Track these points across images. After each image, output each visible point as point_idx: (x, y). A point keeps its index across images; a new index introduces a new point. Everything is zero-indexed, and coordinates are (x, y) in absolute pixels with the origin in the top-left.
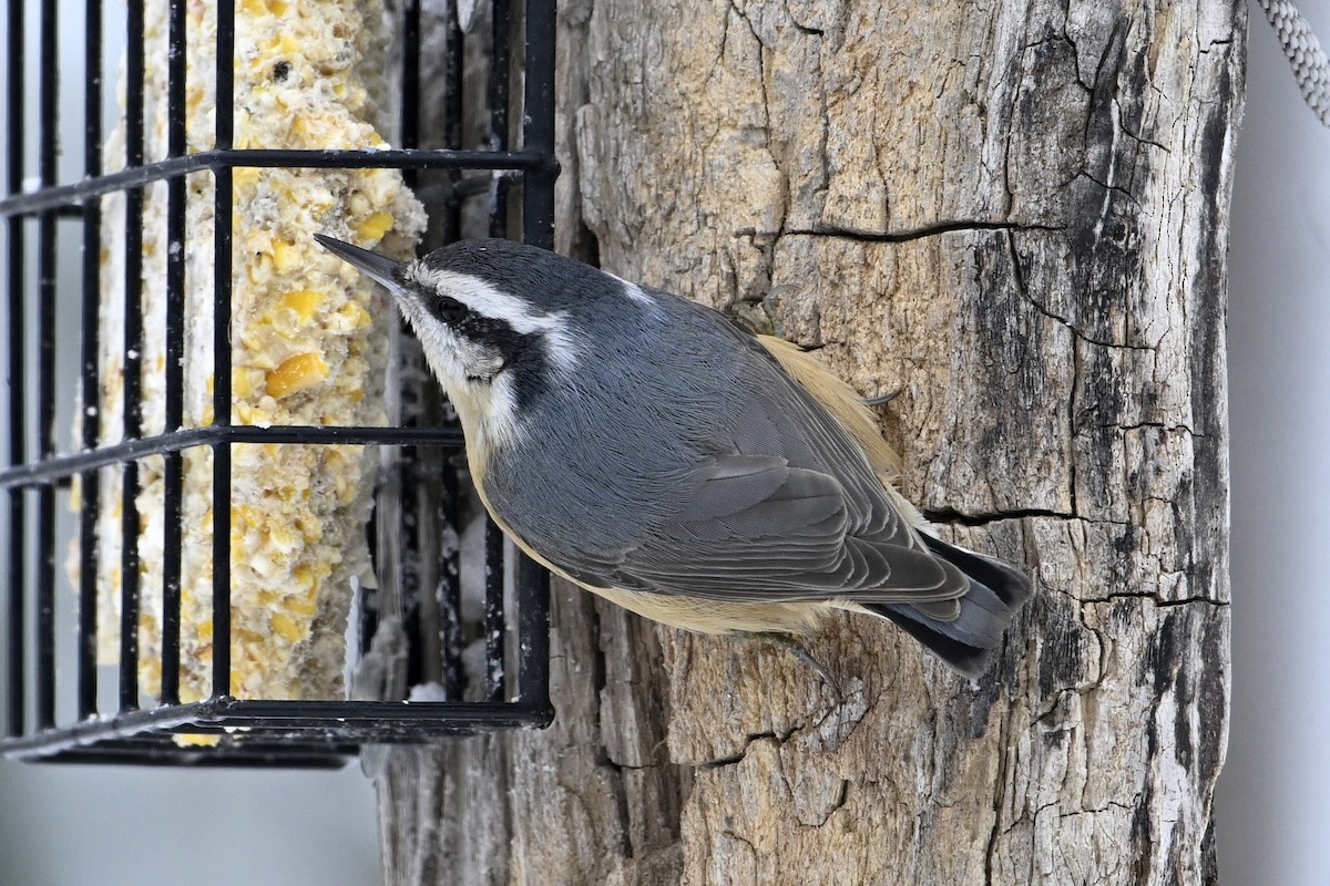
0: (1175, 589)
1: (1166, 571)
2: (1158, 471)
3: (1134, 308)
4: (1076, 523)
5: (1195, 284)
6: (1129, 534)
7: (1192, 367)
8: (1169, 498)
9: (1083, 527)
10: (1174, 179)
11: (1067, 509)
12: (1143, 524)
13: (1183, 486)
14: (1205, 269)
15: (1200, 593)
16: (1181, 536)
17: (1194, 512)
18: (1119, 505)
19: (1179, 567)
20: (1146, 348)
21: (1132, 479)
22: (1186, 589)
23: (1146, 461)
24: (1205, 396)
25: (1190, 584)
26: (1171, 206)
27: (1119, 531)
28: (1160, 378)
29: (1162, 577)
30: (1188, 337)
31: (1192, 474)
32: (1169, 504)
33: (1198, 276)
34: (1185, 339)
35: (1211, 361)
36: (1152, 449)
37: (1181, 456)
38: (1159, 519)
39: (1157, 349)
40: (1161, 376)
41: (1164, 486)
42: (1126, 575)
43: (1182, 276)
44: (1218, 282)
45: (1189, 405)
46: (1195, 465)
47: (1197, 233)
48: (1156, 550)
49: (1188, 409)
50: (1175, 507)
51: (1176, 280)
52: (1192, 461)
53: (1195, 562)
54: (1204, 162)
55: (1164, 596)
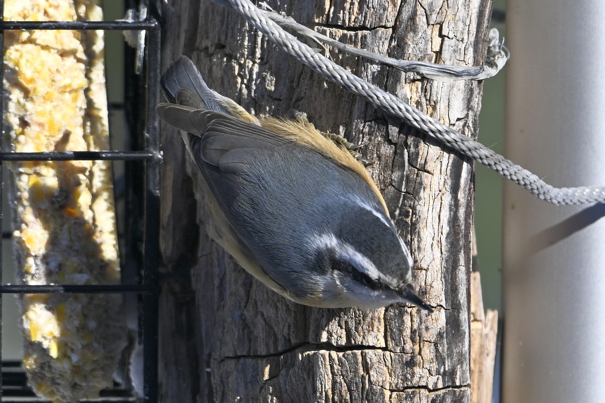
0: (436, 384)
1: (432, 375)
2: (427, 329)
3: (415, 250)
4: (388, 353)
5: (447, 238)
6: (413, 358)
7: (445, 278)
8: (433, 341)
9: (391, 356)
10: (435, 188)
11: (384, 346)
12: (420, 354)
13: (440, 335)
14: (452, 230)
15: (450, 384)
16: (440, 359)
17: (446, 346)
18: (407, 345)
19: (438, 373)
20: (421, 269)
21: (413, 332)
22: (442, 383)
23: (421, 324)
24: (452, 290)
25: (444, 381)
26: (434, 201)
27: (407, 357)
28: (429, 282)
29: (429, 378)
30: (443, 263)
31: (445, 329)
32: (433, 344)
33: (448, 234)
34: (441, 264)
35: (456, 273)
36: (424, 318)
37: (439, 319)
38: (428, 352)
39: (427, 270)
41: (431, 335)
42: (411, 378)
43: (440, 234)
44: (459, 235)
45: (443, 295)
46: (447, 324)
47: (448, 213)
48: (427, 366)
49: (443, 297)
50: (436, 344)
51: (436, 235)
52: (445, 322)
53: (447, 370)
54: (452, 179)
55: (430, 387)
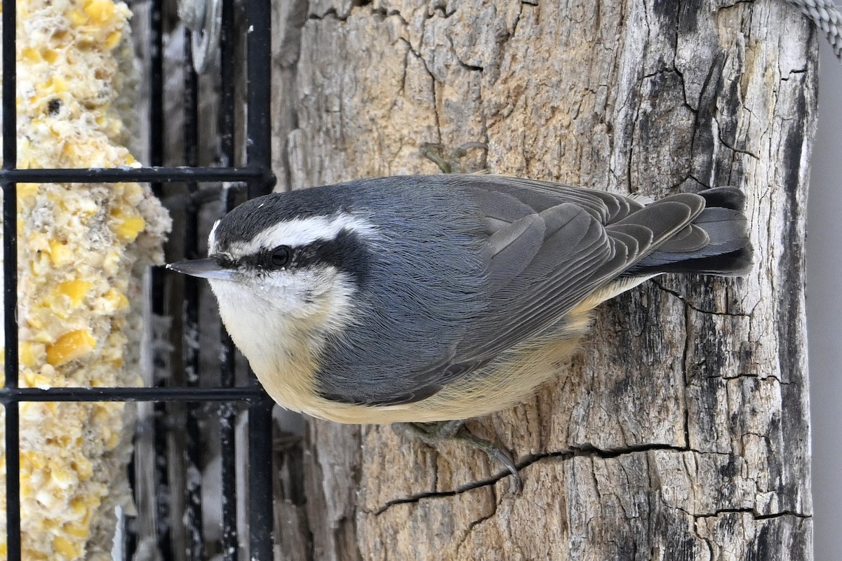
0: (768, 506)
1: (761, 491)
2: (754, 412)
3: (733, 283)
4: (689, 454)
5: (781, 264)
6: (731, 462)
7: (779, 330)
8: (762, 434)
9: (695, 458)
10: (762, 180)
11: (682, 443)
12: (742, 454)
13: (774, 423)
14: (788, 251)
15: (788, 508)
16: (773, 464)
17: (783, 444)
18: (723, 440)
19: (771, 488)
20: (743, 315)
21: (733, 419)
22: (777, 505)
23: (744, 404)
24: (790, 352)
25: (780, 501)
26: (760, 202)
27: (724, 460)
28: (754, 339)
29: (758, 496)
30: (776, 306)
31: (780, 414)
32: (763, 438)
33: (783, 257)
34: (773, 307)
35: (795, 325)
36: (749, 395)
37: (772, 400)
38: (755, 450)
39: (751, 316)
40: (755, 337)
41: (759, 424)
42: (730, 494)
43: (771, 257)
44: (798, 261)
45: (777, 359)
46: (784, 406)
47: (781, 223)
48: (754, 474)
49: (776, 362)
50: (767, 441)
51: (765, 260)
52: (781, 403)
53: (784, 484)
54: (786, 167)
55: (760, 511)
